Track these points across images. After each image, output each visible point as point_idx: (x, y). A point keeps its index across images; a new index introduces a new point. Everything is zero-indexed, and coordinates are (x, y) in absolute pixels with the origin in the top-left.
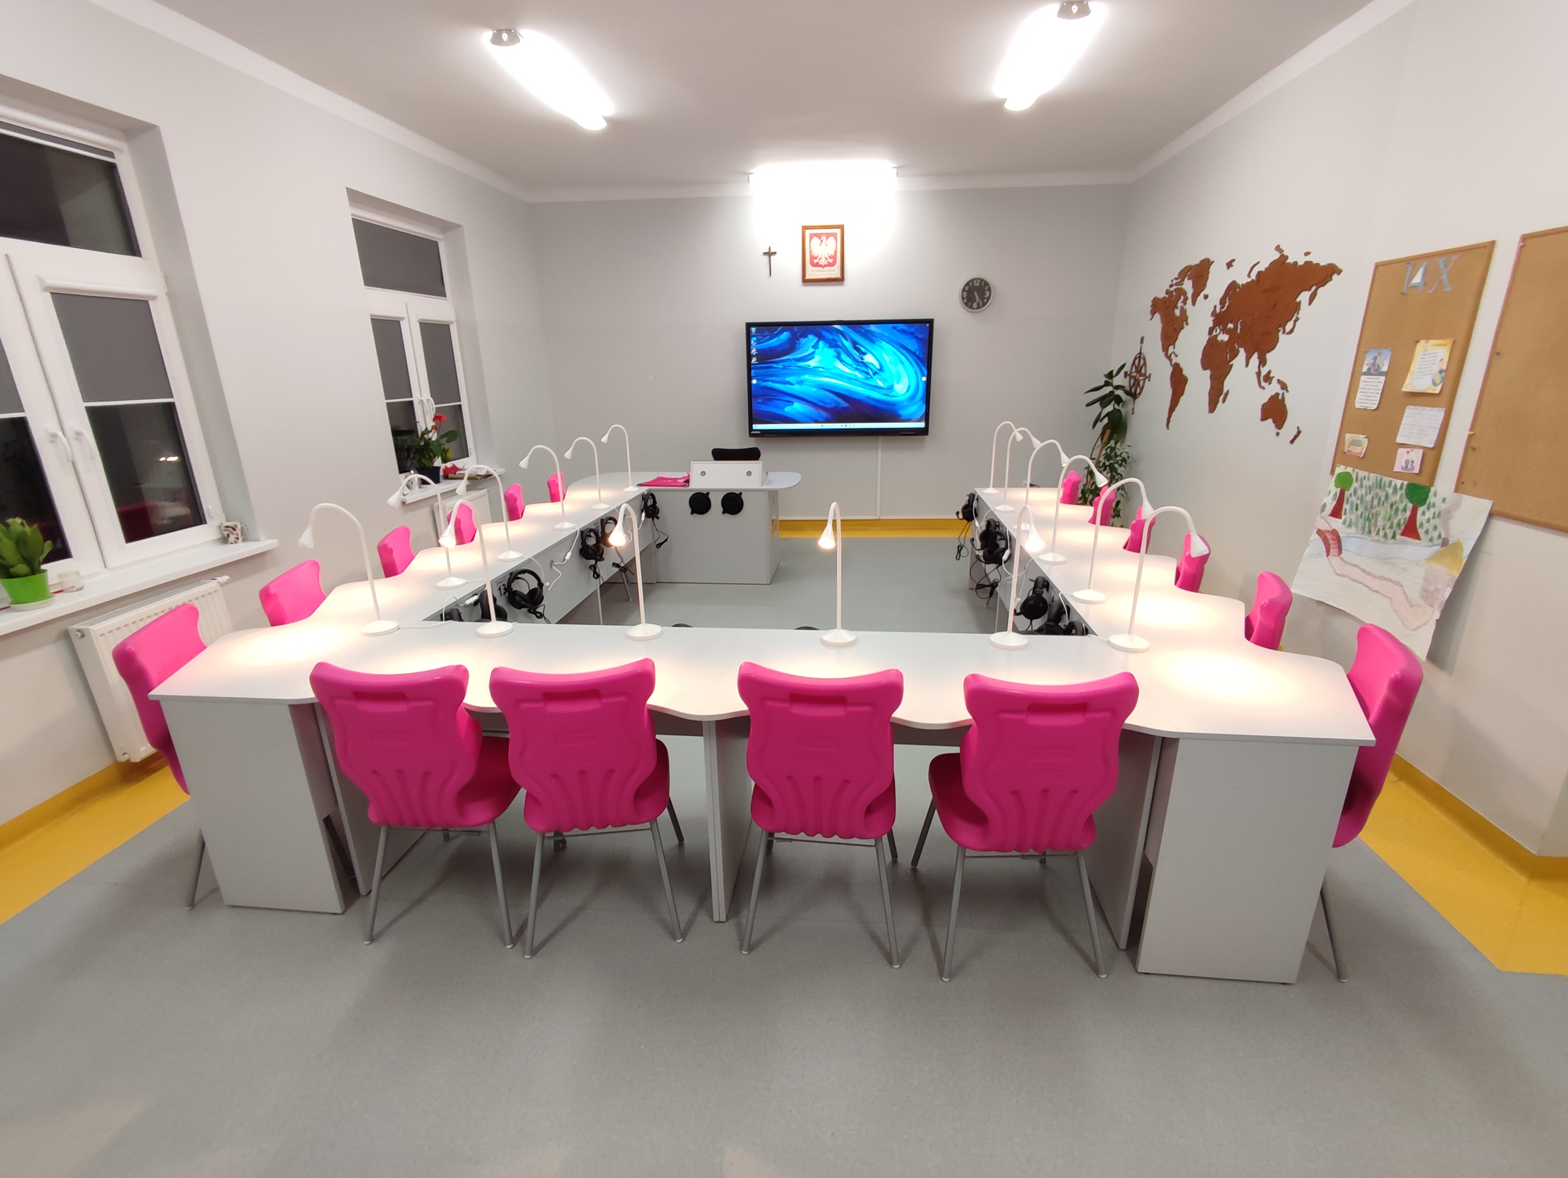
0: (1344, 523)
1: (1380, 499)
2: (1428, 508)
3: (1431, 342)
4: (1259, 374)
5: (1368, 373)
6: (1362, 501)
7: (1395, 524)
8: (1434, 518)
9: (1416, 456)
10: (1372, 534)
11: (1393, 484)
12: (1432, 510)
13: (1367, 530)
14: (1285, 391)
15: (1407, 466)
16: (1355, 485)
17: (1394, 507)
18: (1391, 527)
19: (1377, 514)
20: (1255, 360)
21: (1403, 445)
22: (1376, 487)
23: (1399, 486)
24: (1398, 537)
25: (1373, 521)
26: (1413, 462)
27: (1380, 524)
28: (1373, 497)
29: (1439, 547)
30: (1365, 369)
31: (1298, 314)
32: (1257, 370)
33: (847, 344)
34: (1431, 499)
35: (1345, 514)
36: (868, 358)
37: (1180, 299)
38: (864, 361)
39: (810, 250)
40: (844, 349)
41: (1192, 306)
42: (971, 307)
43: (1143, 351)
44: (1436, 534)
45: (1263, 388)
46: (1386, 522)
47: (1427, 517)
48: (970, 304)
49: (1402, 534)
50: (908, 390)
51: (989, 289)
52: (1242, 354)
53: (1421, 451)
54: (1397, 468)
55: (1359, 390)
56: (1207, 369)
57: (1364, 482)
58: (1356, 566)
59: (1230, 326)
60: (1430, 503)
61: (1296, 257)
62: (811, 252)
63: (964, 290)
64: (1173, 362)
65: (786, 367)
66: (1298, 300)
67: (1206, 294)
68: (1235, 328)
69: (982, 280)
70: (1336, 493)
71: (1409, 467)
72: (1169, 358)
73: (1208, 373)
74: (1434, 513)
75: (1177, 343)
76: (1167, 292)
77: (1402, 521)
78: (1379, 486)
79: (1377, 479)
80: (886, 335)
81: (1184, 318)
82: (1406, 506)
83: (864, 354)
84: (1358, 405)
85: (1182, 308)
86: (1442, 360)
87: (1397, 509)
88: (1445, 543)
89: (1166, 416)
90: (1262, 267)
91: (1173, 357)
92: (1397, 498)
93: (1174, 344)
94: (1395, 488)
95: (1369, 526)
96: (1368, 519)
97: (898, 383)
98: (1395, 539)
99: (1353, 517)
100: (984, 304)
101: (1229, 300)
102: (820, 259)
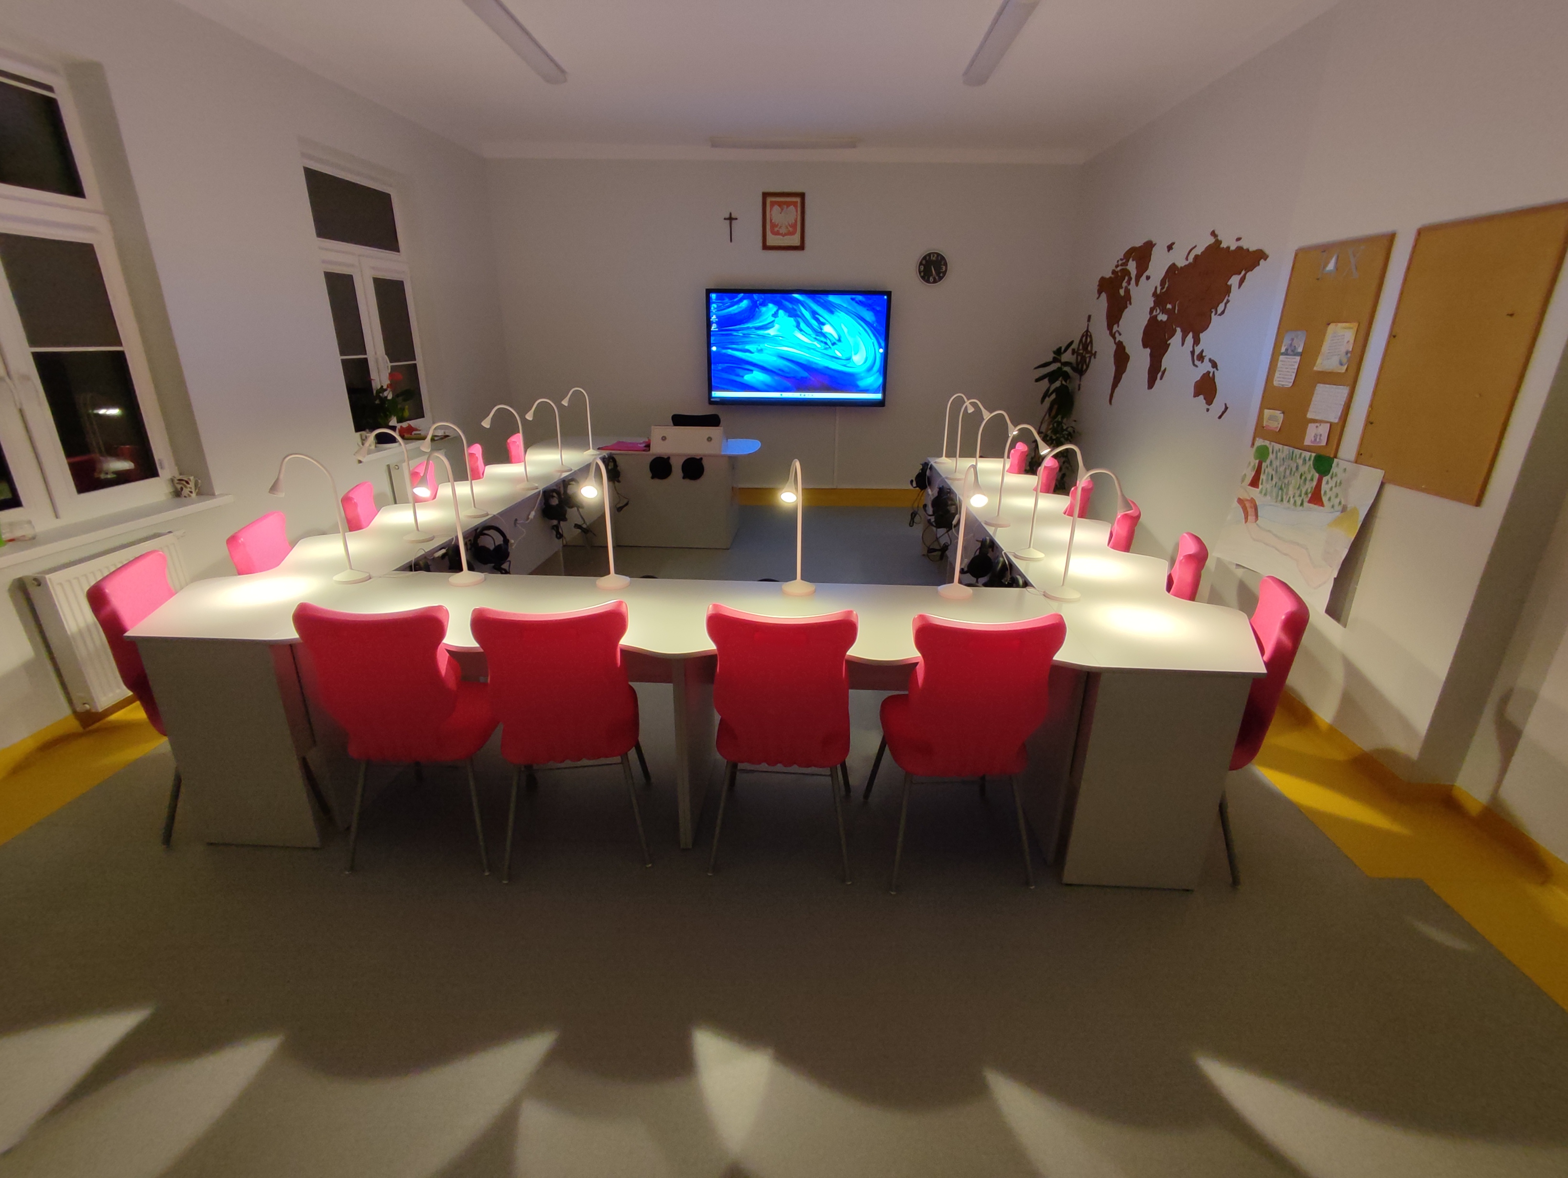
0: (1261, 492)
1: (1291, 470)
2: (1332, 478)
3: (1340, 325)
4: (1193, 353)
5: (1286, 353)
6: (1276, 472)
7: (1303, 492)
8: (1336, 486)
9: (1324, 430)
10: (1284, 502)
11: (1303, 456)
12: (1335, 479)
13: (1280, 498)
14: (1215, 369)
15: (1315, 440)
16: (1271, 457)
17: (1303, 478)
18: (1300, 496)
19: (1288, 484)
20: (1190, 338)
21: (1314, 421)
22: (1289, 458)
23: (1307, 459)
24: (1306, 504)
25: (1285, 491)
26: (1321, 435)
27: (1291, 493)
28: (1286, 469)
29: (1339, 513)
30: (1283, 350)
31: (1229, 296)
32: (1191, 349)
33: (807, 314)
34: (1334, 469)
35: (1262, 484)
36: (827, 329)
37: (1125, 279)
38: (822, 331)
39: (770, 218)
40: (803, 318)
41: (1135, 286)
42: (928, 281)
43: (1089, 330)
44: (1337, 500)
45: (1197, 366)
46: (1296, 491)
47: (1330, 485)
48: (926, 278)
49: (1310, 502)
50: (865, 362)
51: (946, 264)
52: (1179, 333)
53: (1328, 425)
54: (1307, 442)
55: (1278, 369)
56: (1147, 348)
57: (1279, 454)
58: (1269, 531)
59: (1169, 306)
60: (1333, 474)
61: (1228, 242)
62: (771, 221)
63: (921, 264)
64: (1117, 340)
65: (746, 335)
66: (1229, 283)
67: (1149, 275)
68: (1174, 308)
69: (938, 255)
70: (1255, 465)
71: (1318, 440)
72: (1114, 337)
73: (1148, 350)
74: (1336, 482)
75: (1120, 323)
76: (1114, 272)
77: (1309, 491)
78: (1291, 458)
79: (1289, 451)
80: (845, 305)
81: (1128, 298)
82: (1313, 476)
83: (823, 324)
84: (1275, 383)
85: (1126, 287)
86: (1348, 342)
87: (1305, 479)
88: (1344, 509)
89: (1110, 391)
90: (1199, 251)
91: (1117, 335)
92: (1306, 468)
93: (1118, 323)
94: (1305, 460)
95: (1282, 494)
96: (1281, 489)
97: (855, 354)
98: (1303, 507)
99: (1268, 486)
100: (941, 278)
101: (1168, 281)
102: (780, 227)
